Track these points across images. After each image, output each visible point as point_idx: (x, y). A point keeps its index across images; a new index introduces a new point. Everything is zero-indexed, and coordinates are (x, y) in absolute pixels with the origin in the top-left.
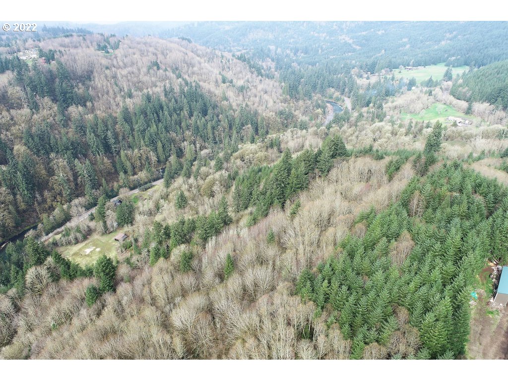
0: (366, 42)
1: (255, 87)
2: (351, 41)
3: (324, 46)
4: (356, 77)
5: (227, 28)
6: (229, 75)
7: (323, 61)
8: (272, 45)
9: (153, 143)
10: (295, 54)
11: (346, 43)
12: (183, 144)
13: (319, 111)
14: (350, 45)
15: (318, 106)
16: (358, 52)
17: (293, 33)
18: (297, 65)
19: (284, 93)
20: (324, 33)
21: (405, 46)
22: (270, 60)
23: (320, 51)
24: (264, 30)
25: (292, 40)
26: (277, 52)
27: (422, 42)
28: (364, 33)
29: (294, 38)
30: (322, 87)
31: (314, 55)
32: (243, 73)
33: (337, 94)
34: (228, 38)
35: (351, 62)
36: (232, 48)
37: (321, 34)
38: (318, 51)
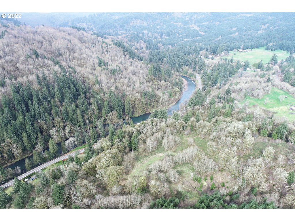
0: (208, 30)
1: (126, 68)
2: (198, 29)
3: (180, 32)
4: (204, 58)
5: (117, 18)
6: (106, 58)
7: (179, 43)
8: (146, 30)
9: (17, 134)
10: (161, 37)
11: (194, 30)
12: (51, 131)
13: (177, 89)
14: (197, 31)
15: (177, 84)
16: (203, 37)
17: (160, 22)
18: (162, 45)
19: (149, 73)
20: (180, 22)
21: (235, 33)
22: (143, 42)
23: (177, 35)
24: (141, 20)
25: (159, 27)
26: (149, 35)
27: (246, 31)
28: (206, 23)
29: (160, 25)
30: (179, 65)
31: (173, 38)
32: (118, 56)
33: (190, 71)
34: (117, 25)
35: (199, 44)
36: (118, 32)
37: (178, 23)
38: (176, 35)
